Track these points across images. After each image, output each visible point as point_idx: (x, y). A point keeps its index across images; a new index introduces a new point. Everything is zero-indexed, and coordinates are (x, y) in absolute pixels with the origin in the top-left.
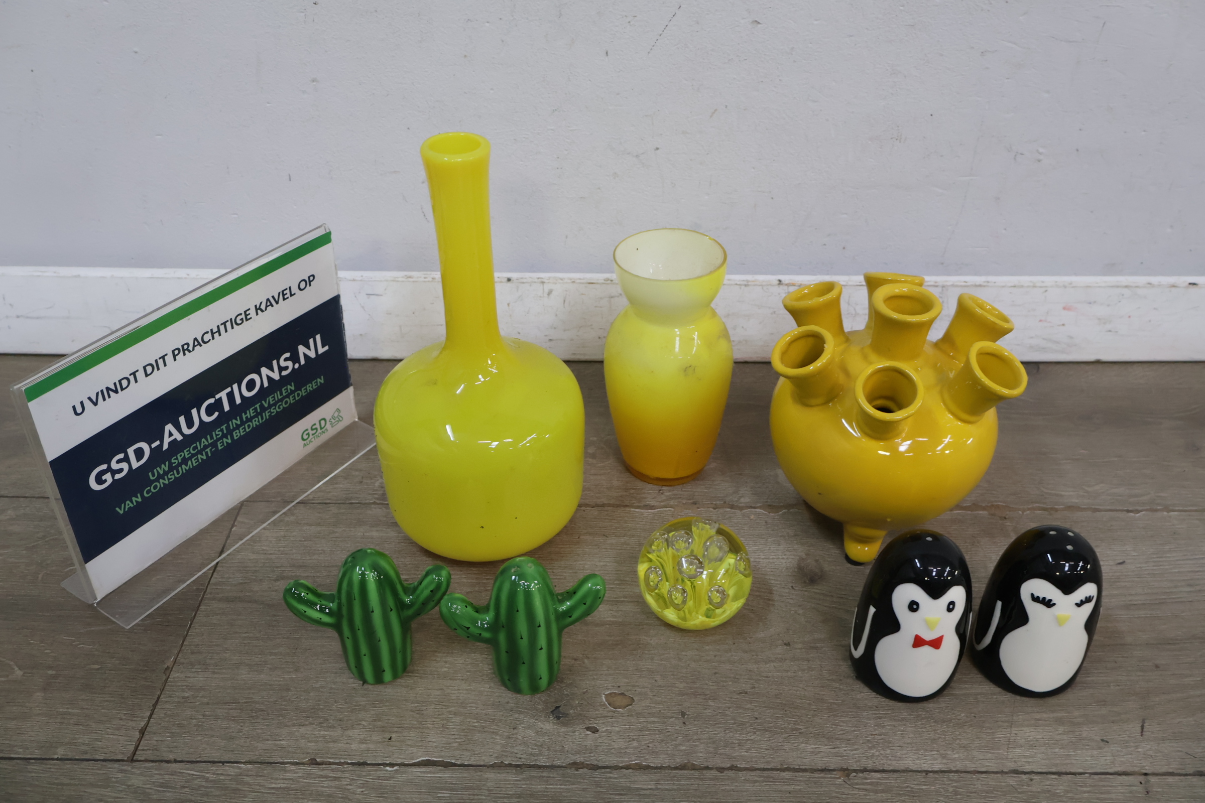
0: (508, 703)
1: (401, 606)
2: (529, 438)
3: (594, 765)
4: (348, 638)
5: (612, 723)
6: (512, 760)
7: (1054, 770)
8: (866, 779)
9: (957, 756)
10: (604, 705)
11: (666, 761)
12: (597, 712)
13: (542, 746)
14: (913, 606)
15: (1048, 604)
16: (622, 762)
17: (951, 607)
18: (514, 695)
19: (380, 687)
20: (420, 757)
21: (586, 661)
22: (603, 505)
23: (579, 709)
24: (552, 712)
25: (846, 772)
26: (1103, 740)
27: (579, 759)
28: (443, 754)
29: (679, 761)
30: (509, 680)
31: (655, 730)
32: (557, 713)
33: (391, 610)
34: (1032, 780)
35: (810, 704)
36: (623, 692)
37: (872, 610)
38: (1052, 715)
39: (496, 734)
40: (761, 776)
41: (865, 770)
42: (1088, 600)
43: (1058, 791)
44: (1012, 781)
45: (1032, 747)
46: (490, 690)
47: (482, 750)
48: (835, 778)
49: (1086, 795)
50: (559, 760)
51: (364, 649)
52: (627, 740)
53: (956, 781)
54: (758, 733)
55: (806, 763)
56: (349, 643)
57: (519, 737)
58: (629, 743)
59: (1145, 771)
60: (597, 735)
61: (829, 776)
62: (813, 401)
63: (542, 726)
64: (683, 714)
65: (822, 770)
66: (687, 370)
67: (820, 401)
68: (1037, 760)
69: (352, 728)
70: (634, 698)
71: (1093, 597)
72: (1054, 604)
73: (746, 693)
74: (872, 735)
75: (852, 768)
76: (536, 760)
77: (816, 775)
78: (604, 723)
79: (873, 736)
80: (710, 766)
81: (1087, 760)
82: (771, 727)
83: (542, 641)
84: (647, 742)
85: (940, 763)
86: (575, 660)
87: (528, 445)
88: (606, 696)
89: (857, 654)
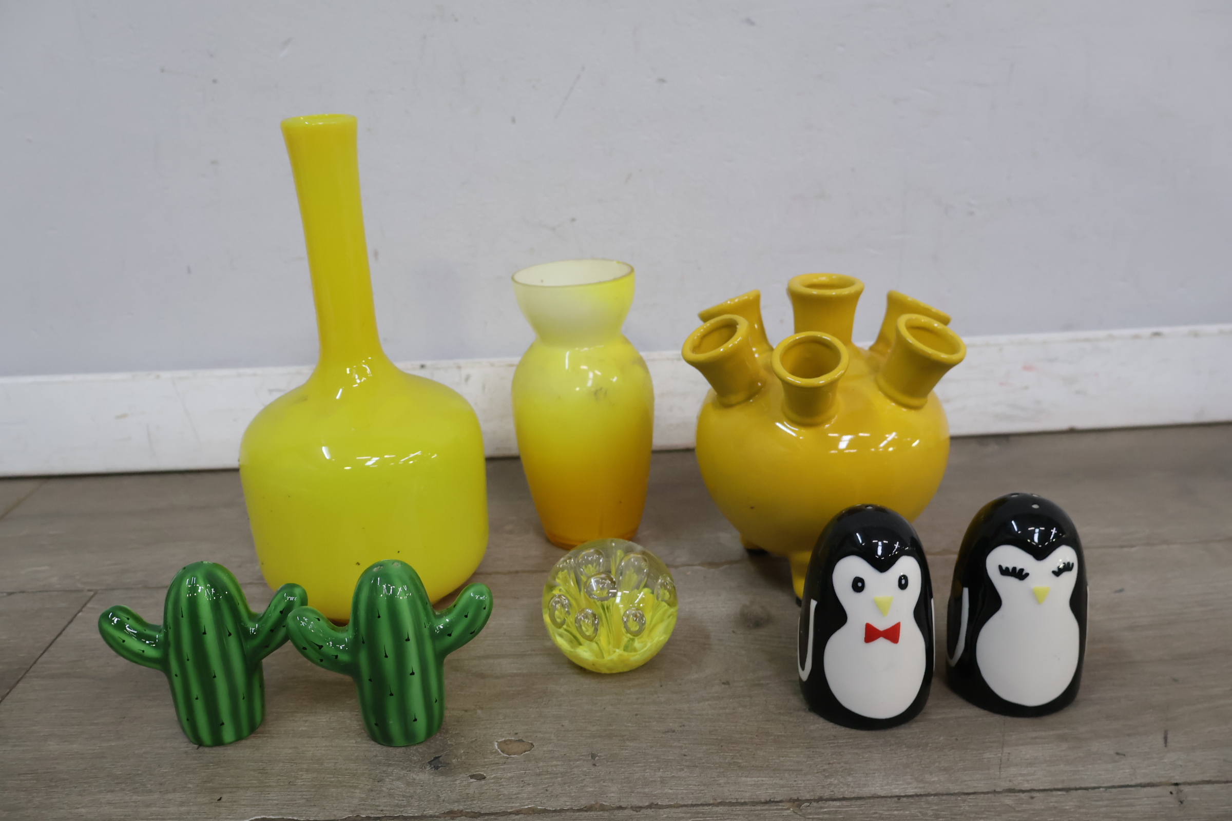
0: (376, 756)
1: (243, 634)
2: (412, 455)
3: (476, 813)
4: (176, 675)
5: (504, 769)
6: (371, 813)
7: (1060, 786)
8: (821, 808)
9: (936, 779)
10: (496, 752)
11: (568, 803)
12: (486, 760)
13: (411, 797)
14: (858, 585)
15: (1020, 575)
16: (512, 807)
17: (903, 583)
18: (385, 748)
19: (220, 750)
20: (255, 816)
21: (479, 712)
22: (517, 572)
23: (463, 758)
24: (430, 763)
25: (797, 802)
26: (1117, 754)
27: (456, 807)
28: (284, 811)
29: (584, 802)
30: (376, 724)
31: (557, 774)
32: (437, 764)
33: (230, 634)
34: (1032, 798)
35: (751, 738)
36: (521, 738)
37: (813, 604)
38: (1052, 733)
39: (356, 787)
40: (689, 813)
41: (820, 799)
42: (1068, 567)
43: (1067, 807)
44: (1009, 800)
45: (1030, 764)
46: (355, 745)
47: (335, 805)
48: (782, 809)
49: (1104, 809)
50: (431, 809)
51: (196, 690)
52: (521, 785)
53: (936, 804)
54: (686, 770)
55: (747, 796)
56: (177, 682)
57: (384, 789)
58: (523, 788)
59: (1175, 782)
60: (483, 782)
61: (775, 808)
62: (734, 399)
63: (414, 776)
64: (593, 756)
65: (766, 803)
66: (598, 393)
67: (740, 396)
68: (1039, 777)
69: (174, 791)
70: (534, 744)
71: (1073, 564)
72: (1027, 575)
73: (674, 731)
74: (829, 764)
75: (804, 798)
76: (402, 812)
77: (759, 808)
78: (493, 770)
79: (831, 765)
80: (623, 805)
81: (1100, 775)
82: (703, 763)
83: (413, 663)
84: (547, 786)
85: (916, 788)
86: (466, 711)
87: (411, 462)
88: (499, 744)
89: (805, 675)
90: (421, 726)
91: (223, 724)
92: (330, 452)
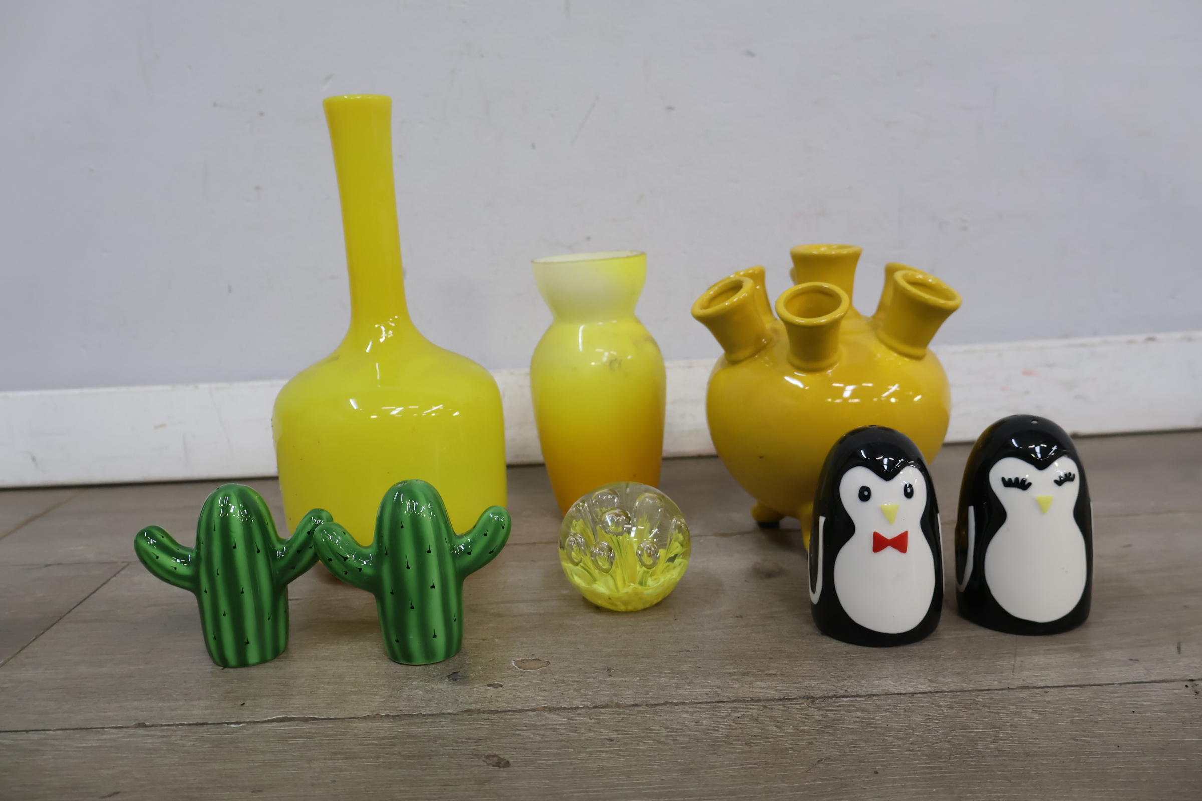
0: (396, 672)
1: (271, 554)
3: (493, 711)
4: (206, 592)
5: (521, 680)
6: (390, 713)
7: (1074, 683)
8: (835, 702)
9: (949, 680)
10: (514, 668)
11: (583, 703)
12: (503, 674)
13: (430, 700)
14: (865, 494)
15: (1023, 485)
16: (528, 707)
17: (908, 492)
20: (276, 716)
21: (497, 640)
23: (481, 672)
24: (448, 677)
25: (812, 699)
26: (1131, 660)
27: (473, 707)
28: (305, 712)
29: (599, 702)
31: (573, 682)
32: (454, 677)
33: (259, 551)
34: (1046, 692)
35: (766, 655)
36: (537, 658)
37: (822, 519)
38: (1065, 646)
39: (375, 695)
40: (703, 708)
41: (835, 696)
42: (1069, 478)
43: (1082, 698)
44: (1024, 694)
45: (1044, 669)
47: (355, 707)
48: (796, 704)
49: (1118, 700)
50: (449, 709)
51: (224, 606)
52: (538, 691)
53: (950, 698)
54: (700, 678)
55: (761, 695)
56: (206, 598)
57: (404, 696)
58: (540, 693)
59: (1191, 679)
60: (500, 689)
61: (789, 703)
63: (433, 686)
64: (609, 670)
65: (780, 700)
66: (612, 364)
68: (1054, 677)
69: (199, 699)
70: (551, 662)
71: (1074, 475)
72: (1030, 484)
73: (688, 651)
74: (842, 671)
75: (818, 696)
76: (420, 711)
77: (773, 703)
78: (510, 681)
79: (844, 672)
80: (638, 703)
81: (1114, 675)
82: (718, 673)
83: (434, 576)
84: (563, 691)
85: (929, 687)
86: (484, 640)
87: (433, 414)
88: (516, 663)
89: (815, 598)
90: (440, 643)
91: (248, 643)
92: (357, 403)
